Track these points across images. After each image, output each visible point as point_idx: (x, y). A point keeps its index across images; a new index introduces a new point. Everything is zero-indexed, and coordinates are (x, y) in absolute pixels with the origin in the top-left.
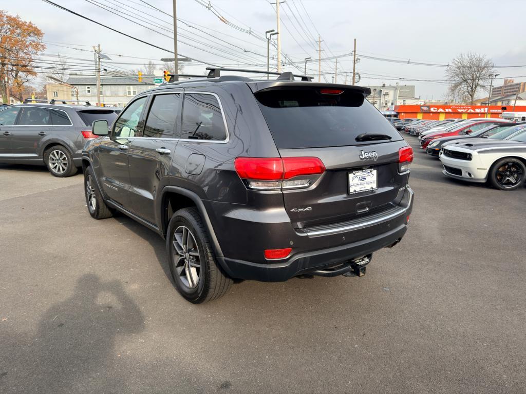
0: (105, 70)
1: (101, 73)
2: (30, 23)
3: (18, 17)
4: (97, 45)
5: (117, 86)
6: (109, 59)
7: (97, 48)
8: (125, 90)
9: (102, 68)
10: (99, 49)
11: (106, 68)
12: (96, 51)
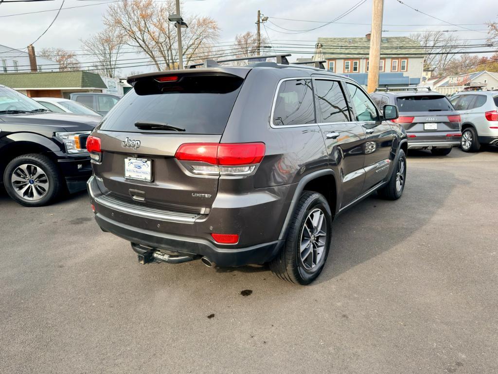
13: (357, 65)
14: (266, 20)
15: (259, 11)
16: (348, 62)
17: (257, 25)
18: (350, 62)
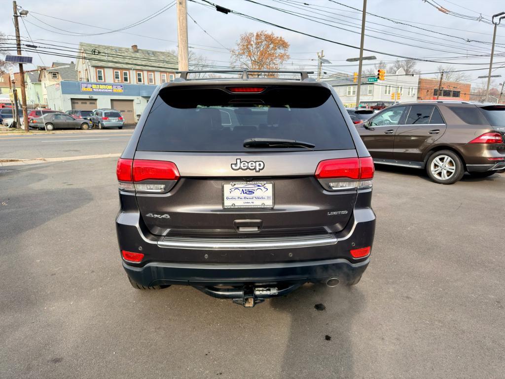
0: (325, 73)
1: (321, 77)
2: (281, 38)
3: (272, 34)
4: (321, 51)
5: (339, 87)
6: (330, 63)
7: (320, 54)
8: (346, 90)
9: (323, 71)
10: (322, 55)
11: (325, 71)
12: (319, 56)
13: (127, 76)
14: (26, 14)
15: (15, 2)
16: (118, 72)
17: (14, 17)
18: (119, 71)
